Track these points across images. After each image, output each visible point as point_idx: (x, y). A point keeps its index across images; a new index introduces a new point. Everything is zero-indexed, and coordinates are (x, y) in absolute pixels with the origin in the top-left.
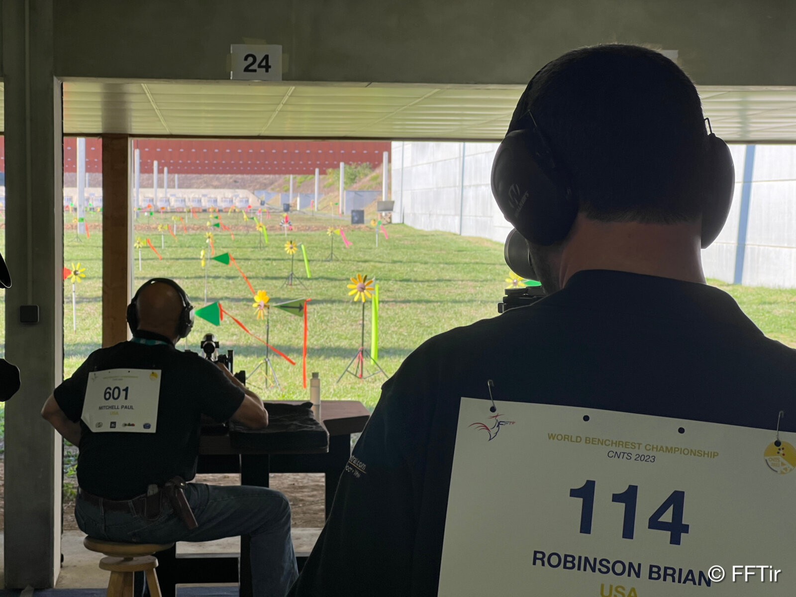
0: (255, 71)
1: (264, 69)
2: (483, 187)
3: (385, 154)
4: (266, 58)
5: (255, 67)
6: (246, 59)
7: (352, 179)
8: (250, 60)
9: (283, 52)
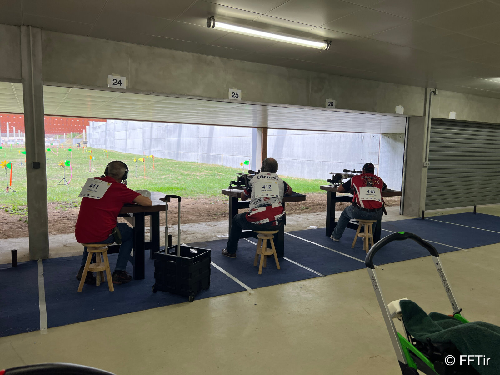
0: (117, 85)
1: (120, 84)
2: (112, 138)
3: (84, 130)
4: (120, 81)
5: (116, 83)
6: (113, 80)
7: (74, 136)
8: (115, 81)
9: (126, 79)
